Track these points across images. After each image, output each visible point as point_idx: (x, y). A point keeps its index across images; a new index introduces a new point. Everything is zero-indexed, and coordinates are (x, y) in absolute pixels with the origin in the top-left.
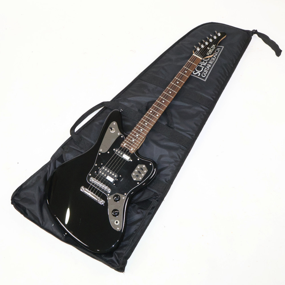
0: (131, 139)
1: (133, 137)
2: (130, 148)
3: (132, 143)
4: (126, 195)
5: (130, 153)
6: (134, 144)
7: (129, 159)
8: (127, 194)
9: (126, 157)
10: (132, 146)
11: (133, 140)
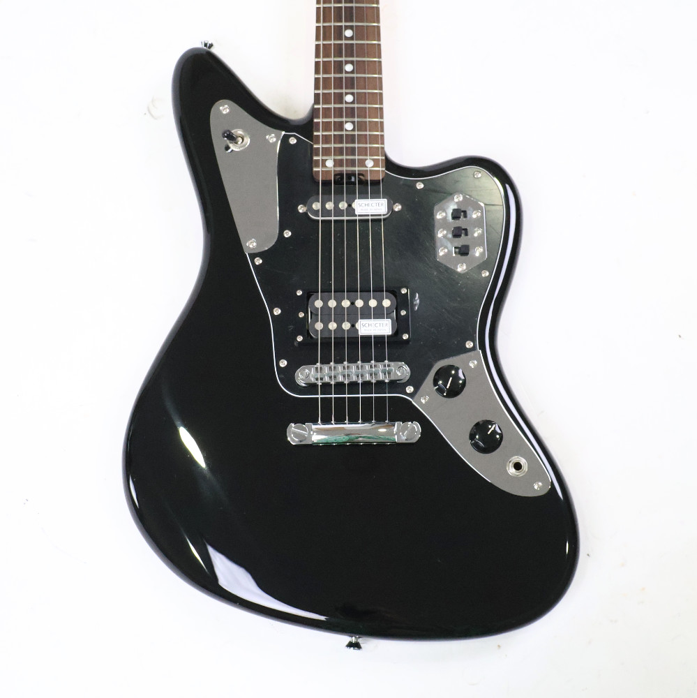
0: (340, 126)
1: (339, 113)
2: (362, 163)
3: (351, 139)
4: (474, 349)
5: (375, 183)
6: (363, 139)
7: (390, 207)
8: (474, 341)
9: (371, 207)
10: (363, 152)
11: (349, 126)
